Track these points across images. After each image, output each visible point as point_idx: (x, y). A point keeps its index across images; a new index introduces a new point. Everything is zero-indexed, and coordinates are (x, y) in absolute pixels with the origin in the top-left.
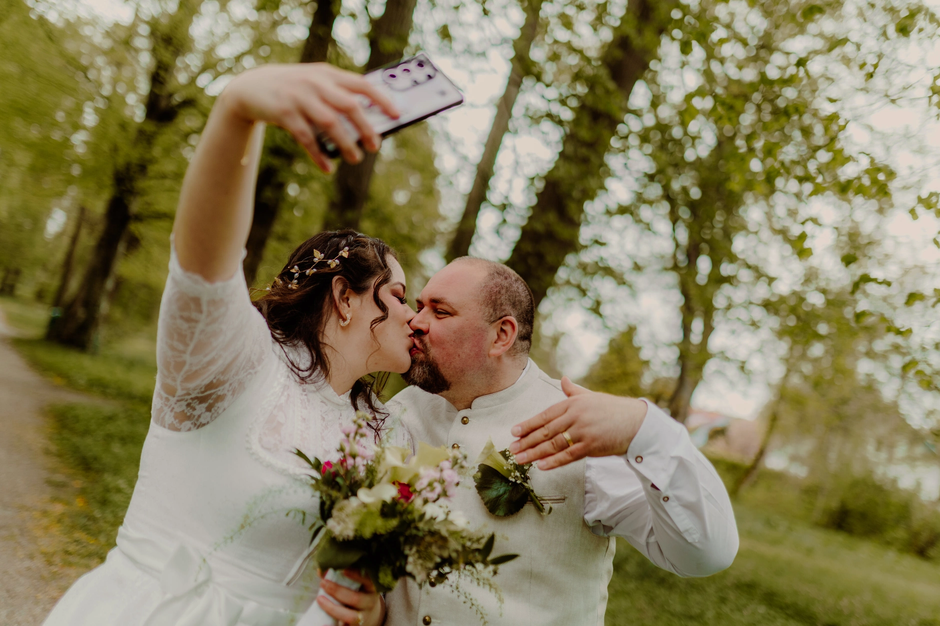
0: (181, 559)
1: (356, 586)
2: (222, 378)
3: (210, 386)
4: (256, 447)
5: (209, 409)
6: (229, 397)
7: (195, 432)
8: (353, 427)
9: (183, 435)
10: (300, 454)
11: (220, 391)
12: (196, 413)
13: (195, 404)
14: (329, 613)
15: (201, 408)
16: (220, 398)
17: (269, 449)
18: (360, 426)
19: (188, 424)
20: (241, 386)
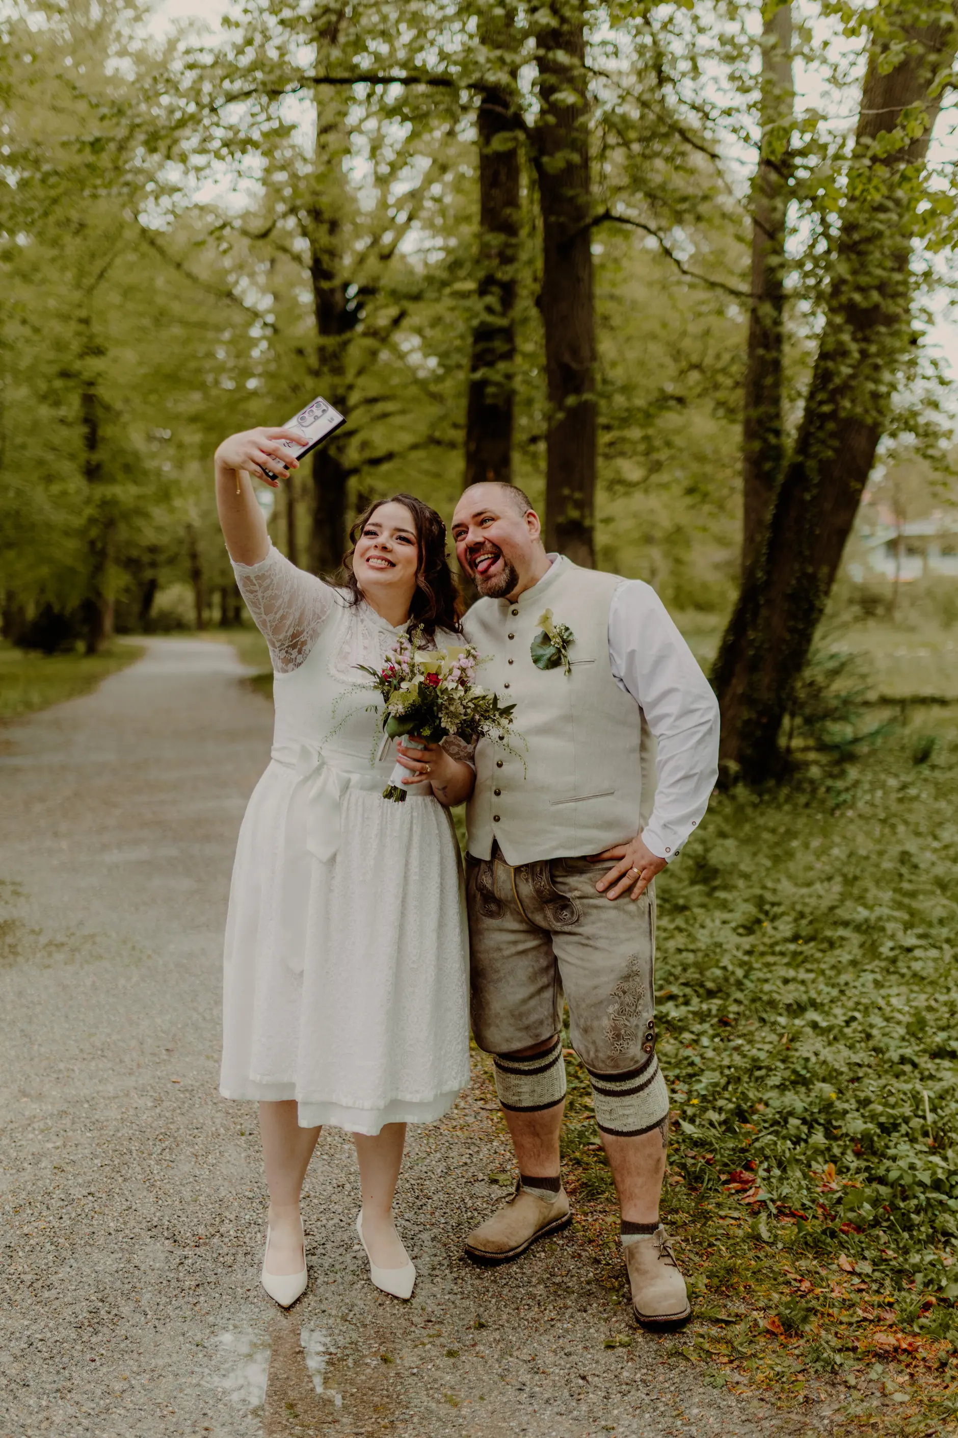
0: (305, 753)
1: (420, 747)
2: (300, 629)
3: (294, 636)
4: (333, 671)
5: (300, 652)
6: (309, 642)
7: (297, 670)
8: (397, 646)
9: (290, 674)
10: (362, 668)
11: (303, 638)
12: (293, 656)
13: (290, 650)
14: (406, 767)
15: (295, 652)
16: (304, 643)
17: (342, 672)
18: (402, 643)
19: (291, 665)
20: (315, 635)
